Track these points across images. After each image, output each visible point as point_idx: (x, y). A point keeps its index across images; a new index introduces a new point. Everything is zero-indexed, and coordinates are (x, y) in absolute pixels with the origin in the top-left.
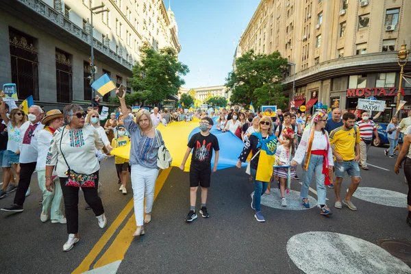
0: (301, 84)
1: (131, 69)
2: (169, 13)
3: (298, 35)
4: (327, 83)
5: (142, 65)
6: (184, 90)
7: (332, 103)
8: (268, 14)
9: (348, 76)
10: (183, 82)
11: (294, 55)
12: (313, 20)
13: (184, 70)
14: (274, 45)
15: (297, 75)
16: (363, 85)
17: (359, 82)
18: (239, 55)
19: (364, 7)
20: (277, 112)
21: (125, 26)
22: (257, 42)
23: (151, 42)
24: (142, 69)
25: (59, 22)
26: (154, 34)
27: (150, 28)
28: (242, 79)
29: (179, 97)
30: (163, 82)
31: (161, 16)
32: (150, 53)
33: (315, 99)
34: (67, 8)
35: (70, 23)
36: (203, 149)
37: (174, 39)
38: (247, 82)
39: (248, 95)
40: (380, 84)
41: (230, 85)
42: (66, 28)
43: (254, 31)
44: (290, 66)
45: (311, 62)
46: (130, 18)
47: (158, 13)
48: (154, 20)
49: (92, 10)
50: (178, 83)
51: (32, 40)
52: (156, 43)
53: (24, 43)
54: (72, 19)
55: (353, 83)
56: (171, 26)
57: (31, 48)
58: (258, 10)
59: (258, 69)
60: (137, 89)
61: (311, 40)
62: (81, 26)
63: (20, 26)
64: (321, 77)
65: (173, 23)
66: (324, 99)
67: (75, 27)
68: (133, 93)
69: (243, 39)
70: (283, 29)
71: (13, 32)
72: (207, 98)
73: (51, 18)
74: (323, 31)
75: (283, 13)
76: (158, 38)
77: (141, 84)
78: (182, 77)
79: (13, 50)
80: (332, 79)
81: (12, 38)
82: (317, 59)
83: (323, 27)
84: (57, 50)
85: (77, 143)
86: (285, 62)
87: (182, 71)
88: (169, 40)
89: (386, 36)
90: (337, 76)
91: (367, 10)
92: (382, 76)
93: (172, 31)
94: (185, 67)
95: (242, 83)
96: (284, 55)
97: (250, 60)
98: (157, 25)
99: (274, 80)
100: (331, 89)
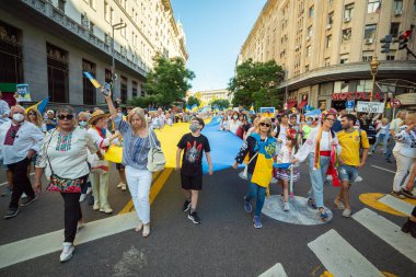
0: (294, 89)
1: (145, 75)
2: (178, 24)
3: (291, 45)
4: (316, 88)
5: (154, 72)
6: (191, 93)
7: (319, 105)
8: (266, 26)
9: (333, 82)
10: (190, 87)
11: (288, 64)
12: (304, 33)
13: (191, 75)
14: (271, 54)
15: (290, 80)
16: (346, 90)
17: (343, 87)
18: (240, 63)
19: (347, 22)
20: (275, 113)
21: (140, 38)
22: (256, 51)
23: (162, 51)
24: (155, 76)
25: (85, 37)
26: (165, 44)
27: (161, 39)
28: (242, 84)
29: (187, 99)
30: (172, 87)
31: (171, 28)
32: (161, 62)
33: (305, 101)
34: (92, 24)
35: (95, 38)
36: (194, 150)
37: (182, 48)
38: (247, 87)
39: (247, 98)
40: (360, 89)
41: (232, 89)
42: (91, 42)
43: (254, 41)
44: (283, 72)
45: (302, 69)
46: (144, 30)
47: (169, 26)
48: (165, 32)
49: (113, 27)
50: (185, 87)
51: (64, 53)
52: (166, 52)
53: (58, 55)
54: (96, 34)
55: (338, 88)
56: (179, 37)
57: (63, 60)
58: (257, 23)
59: (256, 75)
60: (150, 93)
61: (302, 51)
62: (103, 39)
63: (55, 42)
64: (310, 83)
65: (182, 34)
66: (313, 101)
67: (99, 40)
68: (147, 96)
69: (244, 48)
70: (278, 40)
71: (50, 47)
72: (212, 100)
73: (80, 34)
74: (313, 43)
75: (278, 25)
76: (168, 48)
77: (153, 88)
78: (189, 82)
79: (50, 61)
80: (320, 84)
81: (48, 52)
82: (307, 66)
83: (313, 39)
84: (84, 60)
85: (63, 147)
86: (279, 69)
87: (189, 77)
88: (178, 49)
89: (366, 48)
90: (325, 82)
91: (350, 25)
92: (362, 82)
93: (181, 41)
94: (192, 73)
95: (242, 87)
96: (279, 63)
97: (249, 68)
98: (168, 36)
99: (270, 85)
100: (319, 93)
